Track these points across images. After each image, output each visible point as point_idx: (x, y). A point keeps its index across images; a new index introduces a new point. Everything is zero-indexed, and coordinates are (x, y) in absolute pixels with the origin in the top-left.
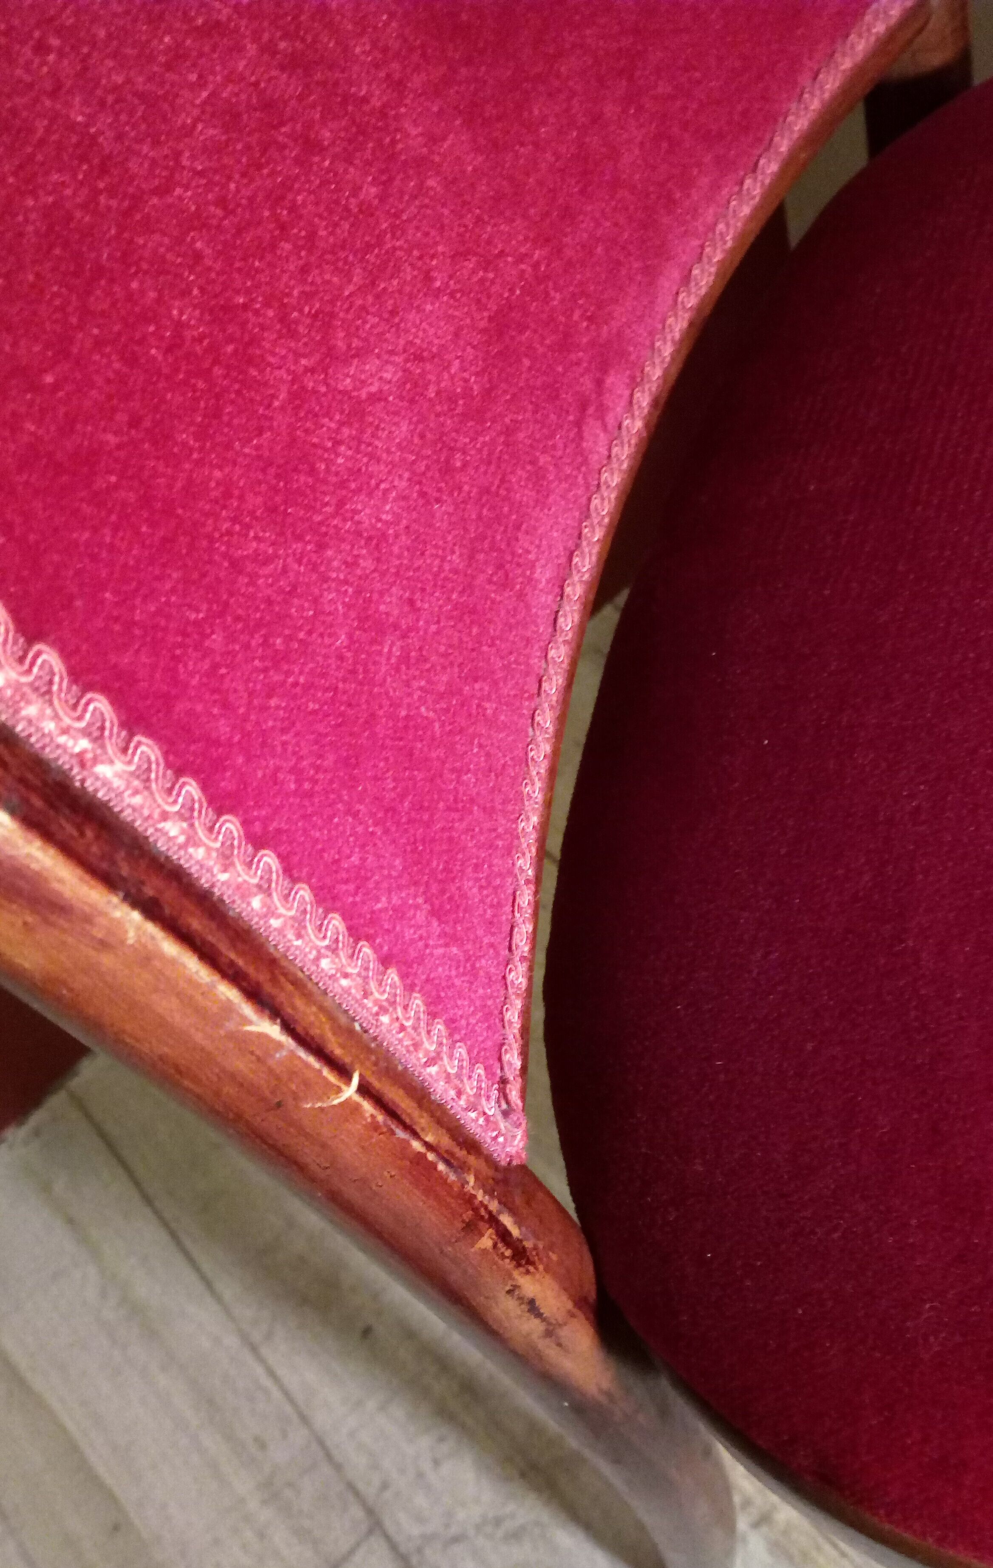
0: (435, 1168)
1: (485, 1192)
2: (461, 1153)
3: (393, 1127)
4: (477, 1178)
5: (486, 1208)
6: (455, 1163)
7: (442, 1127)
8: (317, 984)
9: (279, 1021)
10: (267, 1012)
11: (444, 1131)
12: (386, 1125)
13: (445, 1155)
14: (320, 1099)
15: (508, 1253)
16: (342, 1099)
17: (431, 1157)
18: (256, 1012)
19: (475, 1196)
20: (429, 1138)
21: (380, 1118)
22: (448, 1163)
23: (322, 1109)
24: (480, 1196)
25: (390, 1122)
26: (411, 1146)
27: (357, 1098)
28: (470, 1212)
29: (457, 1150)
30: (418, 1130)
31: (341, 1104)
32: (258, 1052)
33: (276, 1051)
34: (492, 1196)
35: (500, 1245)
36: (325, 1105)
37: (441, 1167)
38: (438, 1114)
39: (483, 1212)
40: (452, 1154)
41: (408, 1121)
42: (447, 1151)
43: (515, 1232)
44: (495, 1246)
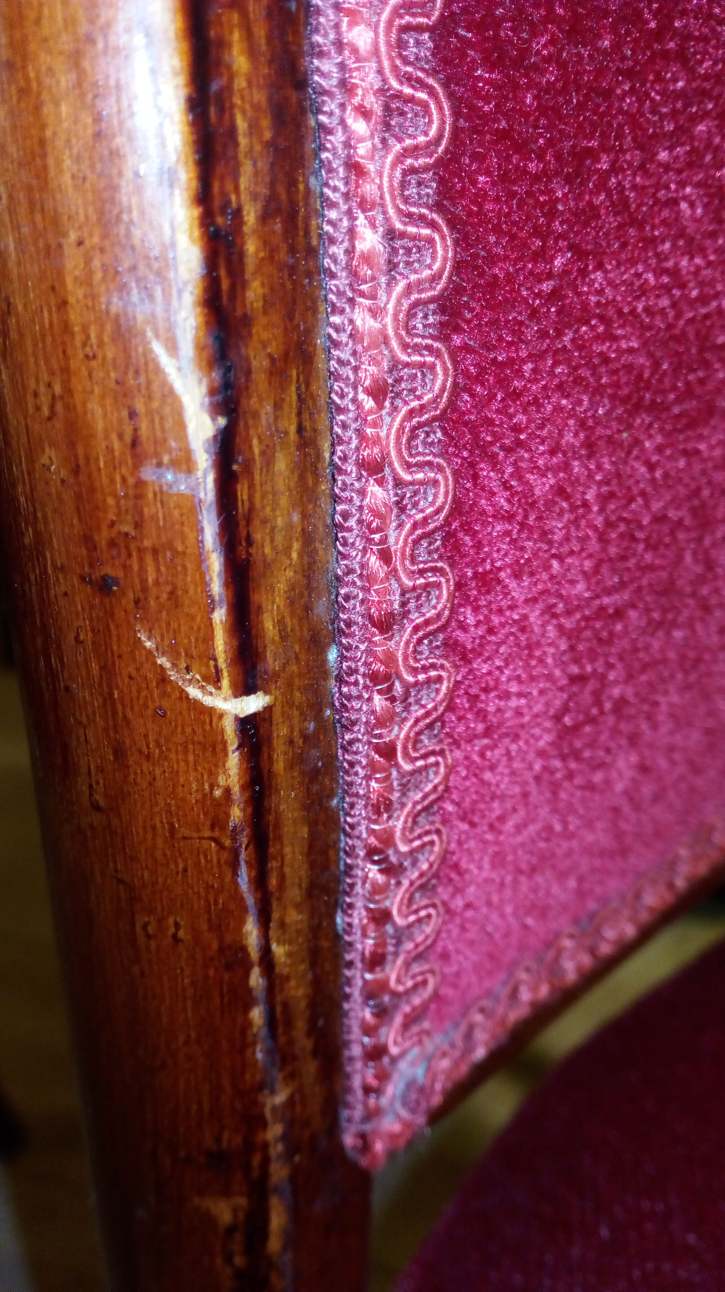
0: (247, 1008)
1: (284, 1138)
2: (304, 1043)
3: (243, 856)
4: (290, 1103)
5: (266, 1161)
6: (282, 1040)
7: (313, 965)
8: (336, 499)
9: (222, 421)
10: (216, 375)
11: (310, 976)
12: (235, 832)
13: (279, 1010)
14: (173, 653)
15: (239, 1261)
16: (208, 701)
17: (256, 979)
18: (200, 348)
19: (264, 1125)
20: (278, 950)
21: (236, 814)
22: (271, 1021)
23: (164, 679)
24: (275, 1131)
25: (244, 840)
26: (243, 922)
27: (229, 729)
28: (238, 1140)
29: (301, 1026)
30: (275, 916)
31: (197, 705)
32: (144, 427)
33: (175, 464)
34: (290, 1153)
35: (238, 1237)
36: (173, 675)
37: (257, 1014)
38: (325, 944)
39: (256, 1160)
40: (289, 1024)
41: (273, 882)
42: (285, 1006)
43: (274, 1244)
44: (230, 1230)
